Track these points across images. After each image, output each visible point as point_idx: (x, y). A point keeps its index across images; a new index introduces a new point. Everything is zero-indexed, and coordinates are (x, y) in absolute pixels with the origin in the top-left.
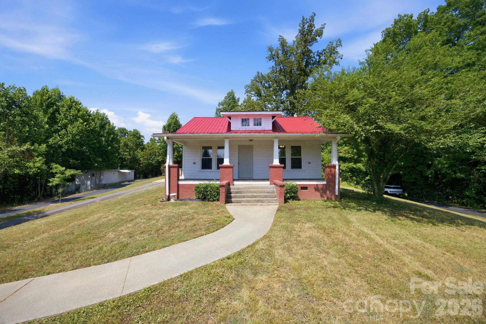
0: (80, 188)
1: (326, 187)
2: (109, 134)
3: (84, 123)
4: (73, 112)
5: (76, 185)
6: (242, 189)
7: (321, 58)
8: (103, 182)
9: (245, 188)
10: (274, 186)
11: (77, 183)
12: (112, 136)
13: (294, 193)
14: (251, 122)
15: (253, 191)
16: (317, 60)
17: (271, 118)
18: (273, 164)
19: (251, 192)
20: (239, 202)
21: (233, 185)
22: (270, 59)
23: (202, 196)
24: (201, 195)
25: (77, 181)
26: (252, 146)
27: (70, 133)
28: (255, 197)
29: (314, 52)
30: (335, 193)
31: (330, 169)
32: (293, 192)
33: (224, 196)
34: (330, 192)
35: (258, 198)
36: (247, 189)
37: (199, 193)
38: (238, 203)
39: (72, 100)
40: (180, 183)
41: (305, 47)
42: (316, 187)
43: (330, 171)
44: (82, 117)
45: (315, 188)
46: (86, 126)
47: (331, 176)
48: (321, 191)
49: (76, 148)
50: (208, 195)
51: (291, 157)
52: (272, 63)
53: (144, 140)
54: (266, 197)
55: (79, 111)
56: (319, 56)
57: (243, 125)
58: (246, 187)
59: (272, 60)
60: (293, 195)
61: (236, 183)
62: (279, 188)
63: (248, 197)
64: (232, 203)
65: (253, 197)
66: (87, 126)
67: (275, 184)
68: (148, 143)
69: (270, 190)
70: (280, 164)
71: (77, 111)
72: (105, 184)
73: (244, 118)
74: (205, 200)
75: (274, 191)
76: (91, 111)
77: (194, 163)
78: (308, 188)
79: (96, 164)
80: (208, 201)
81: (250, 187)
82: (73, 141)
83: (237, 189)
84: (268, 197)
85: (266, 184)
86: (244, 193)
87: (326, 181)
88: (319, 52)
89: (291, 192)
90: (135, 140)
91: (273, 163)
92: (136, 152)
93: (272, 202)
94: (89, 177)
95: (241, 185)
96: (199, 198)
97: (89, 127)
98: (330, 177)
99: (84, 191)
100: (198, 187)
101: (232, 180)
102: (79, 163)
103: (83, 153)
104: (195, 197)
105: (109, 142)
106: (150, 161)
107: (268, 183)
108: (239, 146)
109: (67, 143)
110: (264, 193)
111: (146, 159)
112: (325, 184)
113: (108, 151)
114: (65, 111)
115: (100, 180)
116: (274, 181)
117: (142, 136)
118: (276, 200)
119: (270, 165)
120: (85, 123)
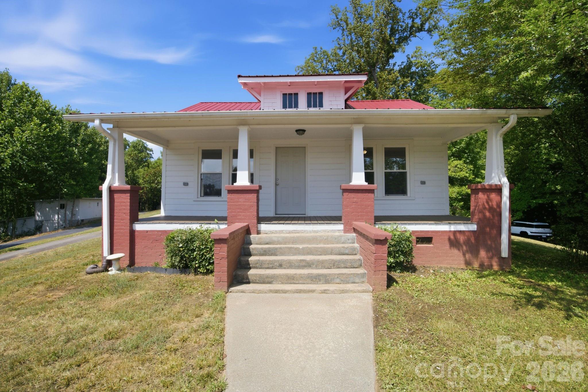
0: (43, 226)
1: (477, 239)
2: (85, 142)
3: (41, 125)
4: (25, 107)
5: (36, 221)
6: (279, 243)
7: (415, 21)
8: (79, 217)
9: (286, 241)
10: (354, 234)
11: (37, 218)
12: (90, 146)
13: (404, 254)
14: (302, 100)
15: (303, 249)
16: (410, 25)
17: (343, 92)
18: (351, 184)
19: (298, 252)
20: (267, 280)
21: (258, 233)
22: (334, 26)
23: (179, 262)
24: (178, 259)
25: (38, 215)
26: (303, 149)
27: (18, 140)
28: (308, 265)
29: (404, 12)
30: (499, 252)
31: (488, 197)
32: (402, 251)
33: (226, 269)
34: (488, 251)
35: (317, 267)
36: (289, 243)
37: (174, 253)
38: (264, 283)
39: (24, 89)
40: (138, 227)
41: (392, 3)
42: (452, 237)
43: (489, 200)
44: (40, 115)
45: (449, 239)
46: (45, 129)
47: (489, 212)
48: (464, 248)
49: (29, 163)
50: (195, 259)
51: (384, 171)
52: (338, 33)
53: (153, 156)
54: (335, 265)
55: (34, 105)
56: (410, 17)
57: (284, 107)
58: (286, 238)
59: (338, 28)
60: (402, 258)
61: (263, 227)
62: (373, 248)
63: (291, 265)
64: (249, 283)
65: (303, 267)
66: (48, 130)
67: (355, 230)
68: (159, 159)
69: (346, 245)
70: (367, 184)
71: (30, 106)
72: (82, 220)
73: (288, 92)
74: (187, 270)
75: (354, 249)
76: (56, 107)
77: (186, 184)
78: (434, 241)
79: (65, 190)
80: (196, 272)
81: (298, 237)
82: (23, 153)
83: (267, 244)
84: (343, 265)
85: (334, 231)
86: (282, 254)
87: (478, 225)
88: (412, 11)
89: (397, 252)
90: (135, 154)
91: (350, 181)
92: (136, 172)
93: (352, 280)
94: (57, 208)
95: (276, 232)
96: (173, 266)
97: (51, 131)
98: (488, 214)
99: (48, 230)
100: (171, 238)
101: (256, 221)
102: (34, 187)
103: (43, 172)
104: (165, 263)
105: (86, 156)
106: (153, 185)
107: (340, 227)
108: (278, 149)
109: (12, 156)
110: (331, 254)
111: (147, 181)
112: (473, 232)
113: (83, 168)
114: (11, 106)
115: (73, 214)
116: (354, 223)
117: (149, 149)
118: (363, 275)
119: (345, 186)
120: (44, 125)
